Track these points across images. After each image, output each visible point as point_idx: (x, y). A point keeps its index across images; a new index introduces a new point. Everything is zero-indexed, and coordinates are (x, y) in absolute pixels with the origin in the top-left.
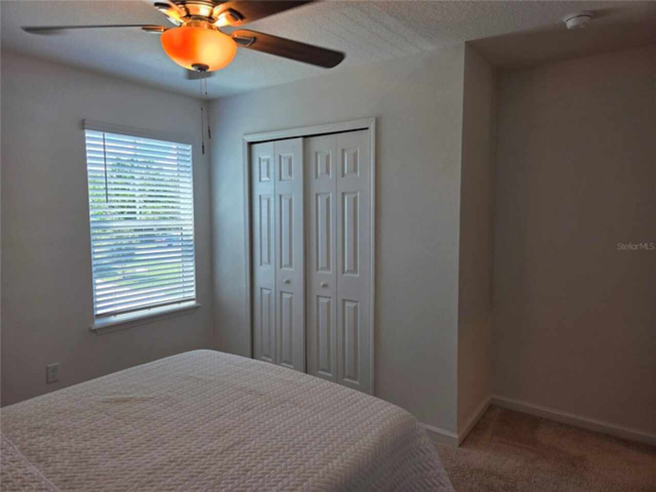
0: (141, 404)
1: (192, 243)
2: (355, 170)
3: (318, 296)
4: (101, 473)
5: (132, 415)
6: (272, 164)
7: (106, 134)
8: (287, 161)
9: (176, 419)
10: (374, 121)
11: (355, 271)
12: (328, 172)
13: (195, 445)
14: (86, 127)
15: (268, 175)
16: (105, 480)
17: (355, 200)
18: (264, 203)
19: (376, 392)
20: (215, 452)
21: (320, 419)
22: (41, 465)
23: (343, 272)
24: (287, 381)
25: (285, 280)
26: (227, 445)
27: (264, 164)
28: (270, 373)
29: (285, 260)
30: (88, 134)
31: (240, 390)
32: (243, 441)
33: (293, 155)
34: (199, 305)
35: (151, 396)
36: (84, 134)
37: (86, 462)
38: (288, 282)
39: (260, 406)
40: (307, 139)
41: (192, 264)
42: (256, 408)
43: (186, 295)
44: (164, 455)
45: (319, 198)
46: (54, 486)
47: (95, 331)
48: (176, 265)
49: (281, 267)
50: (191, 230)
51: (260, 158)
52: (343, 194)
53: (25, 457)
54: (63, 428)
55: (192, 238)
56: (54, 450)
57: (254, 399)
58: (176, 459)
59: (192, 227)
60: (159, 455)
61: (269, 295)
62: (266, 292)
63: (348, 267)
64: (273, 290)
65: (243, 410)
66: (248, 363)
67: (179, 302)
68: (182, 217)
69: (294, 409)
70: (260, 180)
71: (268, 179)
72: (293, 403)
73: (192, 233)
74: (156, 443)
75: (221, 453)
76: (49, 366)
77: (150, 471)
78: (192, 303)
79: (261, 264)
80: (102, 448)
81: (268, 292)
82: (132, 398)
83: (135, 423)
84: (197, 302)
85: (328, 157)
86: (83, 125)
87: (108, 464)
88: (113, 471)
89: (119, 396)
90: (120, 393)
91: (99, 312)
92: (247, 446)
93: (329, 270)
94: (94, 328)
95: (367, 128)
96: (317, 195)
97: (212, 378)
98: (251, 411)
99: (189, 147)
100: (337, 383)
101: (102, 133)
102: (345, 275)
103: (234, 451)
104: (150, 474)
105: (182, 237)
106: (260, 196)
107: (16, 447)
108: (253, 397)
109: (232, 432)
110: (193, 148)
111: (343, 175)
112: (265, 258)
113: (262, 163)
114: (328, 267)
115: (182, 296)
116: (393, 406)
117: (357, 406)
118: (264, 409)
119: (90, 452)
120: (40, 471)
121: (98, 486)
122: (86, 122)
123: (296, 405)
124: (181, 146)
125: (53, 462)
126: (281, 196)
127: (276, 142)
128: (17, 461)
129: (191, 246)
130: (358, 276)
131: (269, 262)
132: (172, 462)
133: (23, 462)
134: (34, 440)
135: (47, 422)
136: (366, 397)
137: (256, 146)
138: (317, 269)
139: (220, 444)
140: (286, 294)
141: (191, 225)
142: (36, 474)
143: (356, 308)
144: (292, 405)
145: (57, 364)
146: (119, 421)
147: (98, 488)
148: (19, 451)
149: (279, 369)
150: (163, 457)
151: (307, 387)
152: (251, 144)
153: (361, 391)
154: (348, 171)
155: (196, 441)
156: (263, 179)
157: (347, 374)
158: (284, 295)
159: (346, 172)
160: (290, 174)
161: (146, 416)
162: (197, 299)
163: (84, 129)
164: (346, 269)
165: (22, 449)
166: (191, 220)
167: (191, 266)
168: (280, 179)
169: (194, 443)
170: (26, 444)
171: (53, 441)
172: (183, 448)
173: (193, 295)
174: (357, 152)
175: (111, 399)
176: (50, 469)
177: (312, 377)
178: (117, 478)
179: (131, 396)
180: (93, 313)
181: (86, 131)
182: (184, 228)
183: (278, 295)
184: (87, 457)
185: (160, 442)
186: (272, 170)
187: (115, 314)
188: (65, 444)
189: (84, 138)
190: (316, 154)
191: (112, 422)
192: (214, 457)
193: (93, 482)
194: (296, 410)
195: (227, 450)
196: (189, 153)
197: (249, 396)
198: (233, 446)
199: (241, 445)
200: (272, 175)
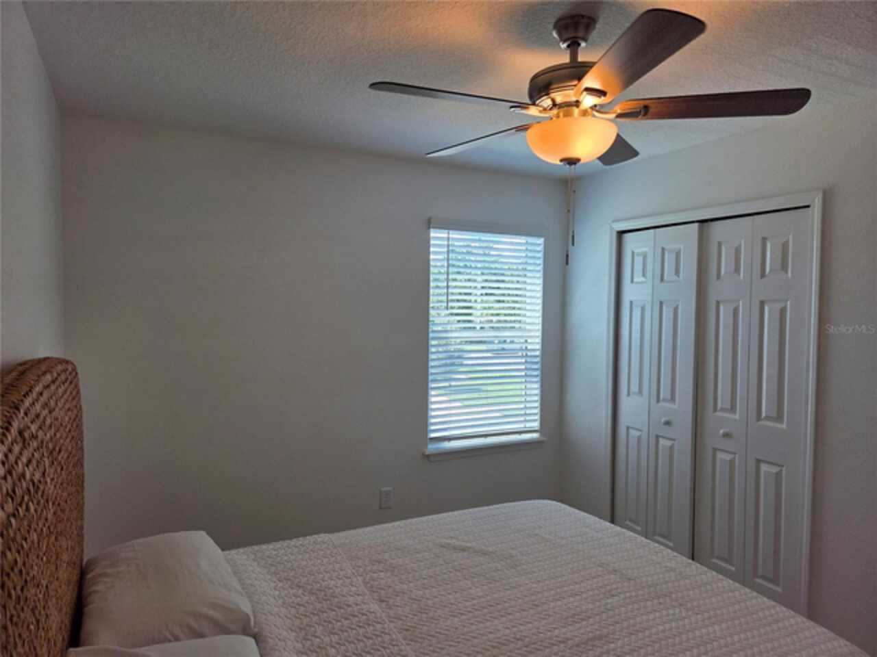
0: (481, 558)
1: (537, 360)
2: (784, 267)
3: (715, 450)
4: (442, 631)
5: (471, 570)
6: (650, 260)
7: (451, 232)
8: (674, 256)
9: (520, 586)
10: (820, 196)
11: (779, 418)
12: (737, 270)
13: (543, 626)
14: (431, 226)
15: (644, 275)
16: (447, 640)
17: (783, 311)
18: (637, 313)
19: (812, 613)
20: (570, 642)
21: (718, 634)
22: (384, 605)
23: (759, 417)
24: (666, 567)
25: (663, 420)
26: (585, 637)
27: (638, 260)
28: (641, 551)
29: (665, 392)
30: (434, 233)
31: (600, 566)
32: (606, 637)
33: (682, 247)
34: (543, 438)
35: (491, 549)
36: (429, 234)
37: (427, 613)
38: (668, 423)
39: (628, 595)
40: (706, 224)
41: (537, 386)
42: (622, 596)
43: (528, 425)
44: (509, 628)
45: (722, 308)
46: (397, 633)
47: (427, 457)
48: (518, 387)
49: (658, 401)
50: (538, 343)
51: (633, 253)
52: (762, 304)
53: (368, 593)
54: (402, 568)
55: (538, 353)
56: (394, 591)
57: (619, 582)
58: (523, 638)
59: (538, 340)
60: (503, 627)
61: (639, 438)
62: (633, 433)
63: (766, 412)
64: (646, 429)
65: (604, 594)
66: (610, 531)
67: (520, 433)
68: (528, 327)
69: (677, 611)
70: (632, 281)
71: (643, 279)
72: (676, 600)
73: (538, 347)
74: (499, 611)
75: (578, 645)
76: (383, 489)
77: (495, 644)
78: (535, 436)
79: (629, 394)
80: (441, 602)
81: (637, 433)
82: (470, 548)
83: (475, 580)
84: (541, 435)
85: (738, 250)
86: (429, 224)
87: (448, 623)
88: (454, 632)
89: (458, 543)
90: (457, 539)
91: (433, 435)
92: (612, 646)
93: (735, 413)
94: (428, 453)
95: (808, 206)
96: (718, 303)
97: (564, 542)
98: (616, 598)
99: (541, 241)
100: (743, 583)
101: (446, 231)
102: (761, 423)
103: (595, 648)
104: (494, 647)
105: (526, 352)
106: (631, 302)
107: (360, 579)
108: (618, 580)
109: (591, 621)
110: (545, 241)
111: (763, 275)
112: (635, 388)
113: (636, 258)
114: (733, 409)
115: (522, 425)
116: (842, 642)
117: (779, 629)
118: (633, 599)
119: (430, 603)
120: (383, 611)
121: (439, 646)
122: (432, 220)
123: (681, 605)
124: (531, 240)
125: (394, 606)
126: (661, 303)
127: (658, 230)
128: (361, 595)
129: (536, 363)
130: (784, 426)
131: (640, 392)
132: (518, 640)
133: (366, 597)
134: (375, 575)
135: (387, 556)
136: (793, 617)
137: (628, 236)
138: (715, 410)
139: (576, 633)
140: (664, 440)
141: (538, 337)
142: (378, 615)
143: (778, 476)
144: (674, 603)
145: (389, 489)
146: (459, 574)
147: (439, 648)
148: (362, 584)
149: (655, 547)
150: (508, 631)
151: (697, 582)
152: (621, 233)
153: (786, 606)
154: (771, 270)
155: (545, 621)
156: (636, 280)
157: (760, 571)
158: (662, 441)
159: (768, 270)
160: (677, 272)
161: (486, 573)
162: (541, 430)
163: (429, 228)
164: (764, 414)
165: (365, 583)
166: (538, 330)
167: (535, 388)
168: (662, 279)
169: (544, 622)
170: (368, 577)
171: (393, 581)
172: (530, 625)
173: (536, 425)
174: (787, 241)
175: (449, 544)
176: (392, 613)
177: (705, 569)
178: (459, 642)
179: (469, 545)
180: (427, 435)
181: (432, 230)
182: (529, 341)
183: (653, 441)
184: (427, 608)
185: (504, 611)
186: (649, 267)
187: (449, 439)
188: (405, 587)
189: (428, 240)
190: (720, 244)
191: (450, 572)
192: (570, 649)
193: (434, 640)
194: (681, 612)
195: (586, 643)
196: (540, 248)
197: (612, 576)
198: (592, 639)
199: (603, 642)
200: (649, 274)
